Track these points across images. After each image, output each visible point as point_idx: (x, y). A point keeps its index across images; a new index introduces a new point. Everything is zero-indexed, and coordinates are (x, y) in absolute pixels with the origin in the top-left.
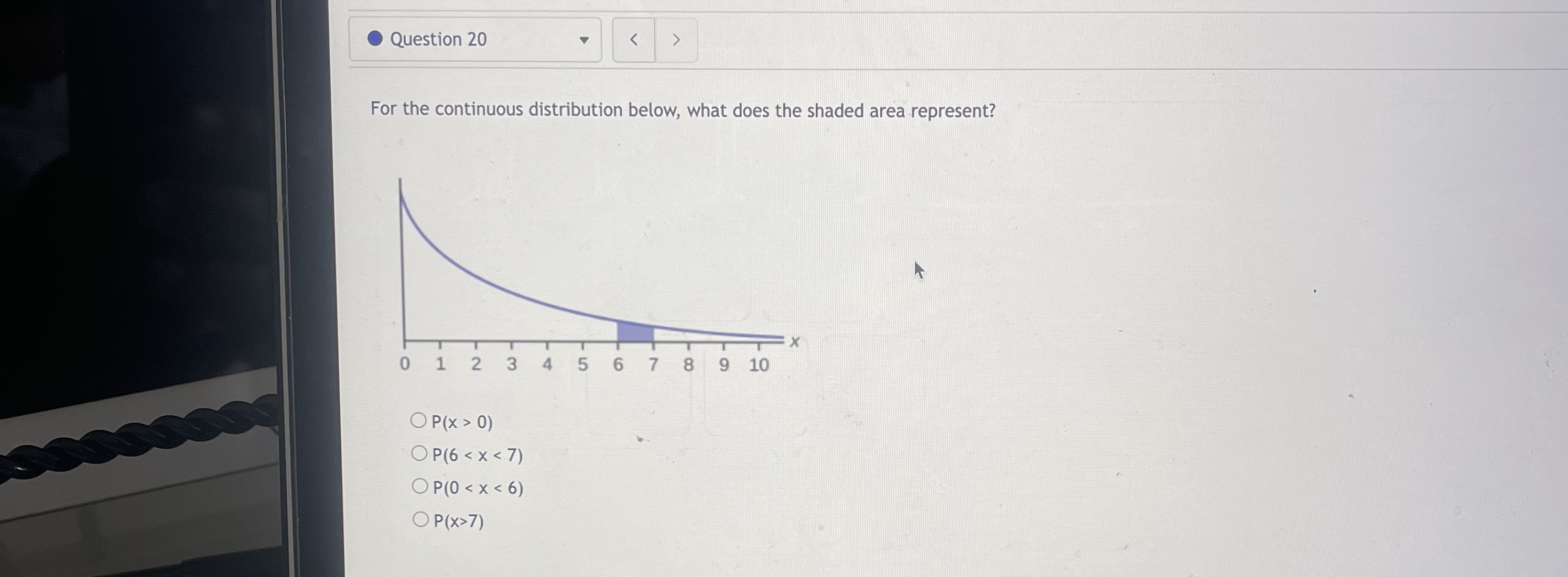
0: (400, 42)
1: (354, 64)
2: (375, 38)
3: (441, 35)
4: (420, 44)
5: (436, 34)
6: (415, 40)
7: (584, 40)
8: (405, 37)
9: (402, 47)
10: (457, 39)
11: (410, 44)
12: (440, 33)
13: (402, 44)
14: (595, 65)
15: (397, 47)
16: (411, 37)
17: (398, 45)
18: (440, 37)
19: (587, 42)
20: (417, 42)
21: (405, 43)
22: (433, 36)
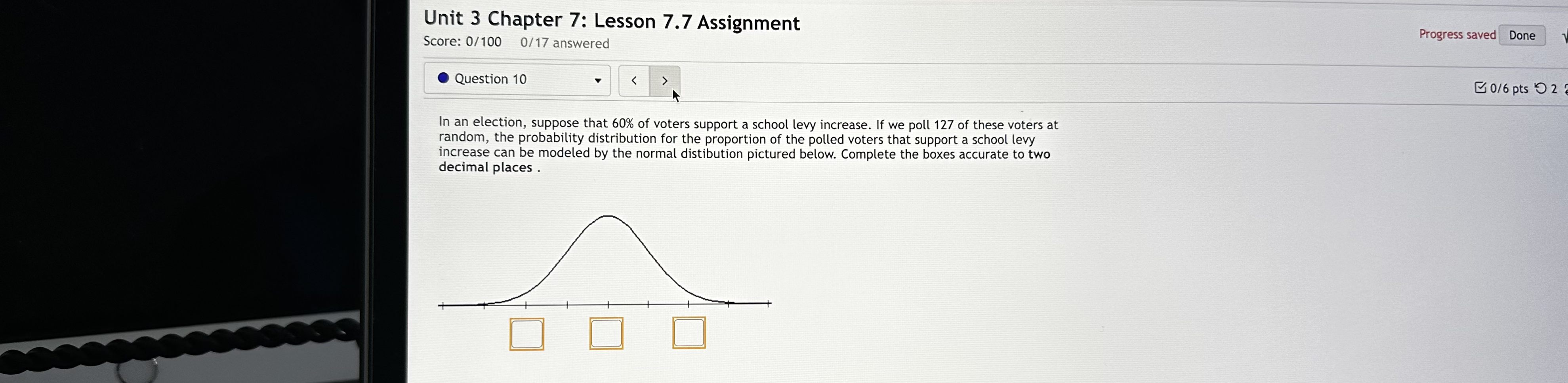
0: (462, 80)
1: (427, 96)
2: (443, 78)
4: (477, 82)
5: (489, 75)
6: (473, 80)
7: (598, 80)
8: (466, 77)
9: (463, 84)
10: (505, 79)
11: (470, 82)
12: (492, 75)
13: (464, 82)
14: (608, 98)
15: (460, 84)
16: (470, 77)
17: (461, 83)
18: (491, 77)
19: (600, 82)
20: (474, 81)
21: (466, 82)
22: (486, 76)
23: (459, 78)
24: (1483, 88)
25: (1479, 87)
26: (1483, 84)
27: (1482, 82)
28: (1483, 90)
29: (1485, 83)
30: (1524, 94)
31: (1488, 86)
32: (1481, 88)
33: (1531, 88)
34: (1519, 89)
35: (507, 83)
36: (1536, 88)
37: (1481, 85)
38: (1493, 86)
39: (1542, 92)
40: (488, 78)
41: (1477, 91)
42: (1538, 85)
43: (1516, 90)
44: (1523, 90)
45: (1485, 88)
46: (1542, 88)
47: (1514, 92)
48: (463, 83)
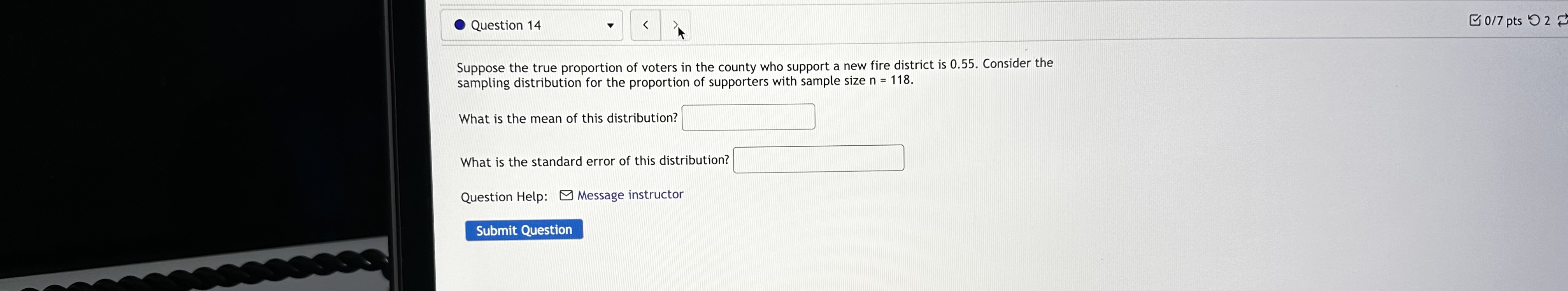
0: (478, 27)
1: (444, 43)
2: (460, 25)
3: (508, 22)
4: (493, 29)
5: (504, 22)
6: (488, 26)
7: (611, 25)
8: (481, 24)
9: (480, 31)
10: (519, 25)
11: (486, 29)
14: (619, 43)
15: (476, 31)
16: (486, 24)
17: (477, 29)
18: (507, 23)
19: (613, 27)
20: (490, 27)
21: (482, 28)
22: (502, 23)
23: (476, 25)
24: (1478, 20)
25: (1474, 20)
26: (1477, 17)
27: (1477, 15)
28: (1478, 23)
29: (1480, 16)
30: (1518, 26)
31: (1483, 19)
32: (1475, 21)
33: (1526, 21)
34: (1513, 21)
35: (522, 29)
36: (1529, 20)
37: (1475, 18)
38: (1488, 19)
39: (1535, 24)
40: (503, 24)
41: (1472, 24)
42: (1532, 18)
43: (1510, 22)
44: (1517, 22)
45: (1480, 21)
46: (1535, 20)
47: (1508, 24)
48: (479, 29)
